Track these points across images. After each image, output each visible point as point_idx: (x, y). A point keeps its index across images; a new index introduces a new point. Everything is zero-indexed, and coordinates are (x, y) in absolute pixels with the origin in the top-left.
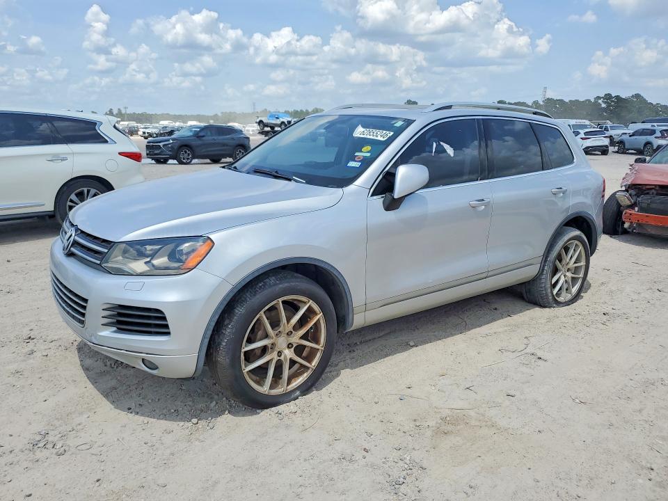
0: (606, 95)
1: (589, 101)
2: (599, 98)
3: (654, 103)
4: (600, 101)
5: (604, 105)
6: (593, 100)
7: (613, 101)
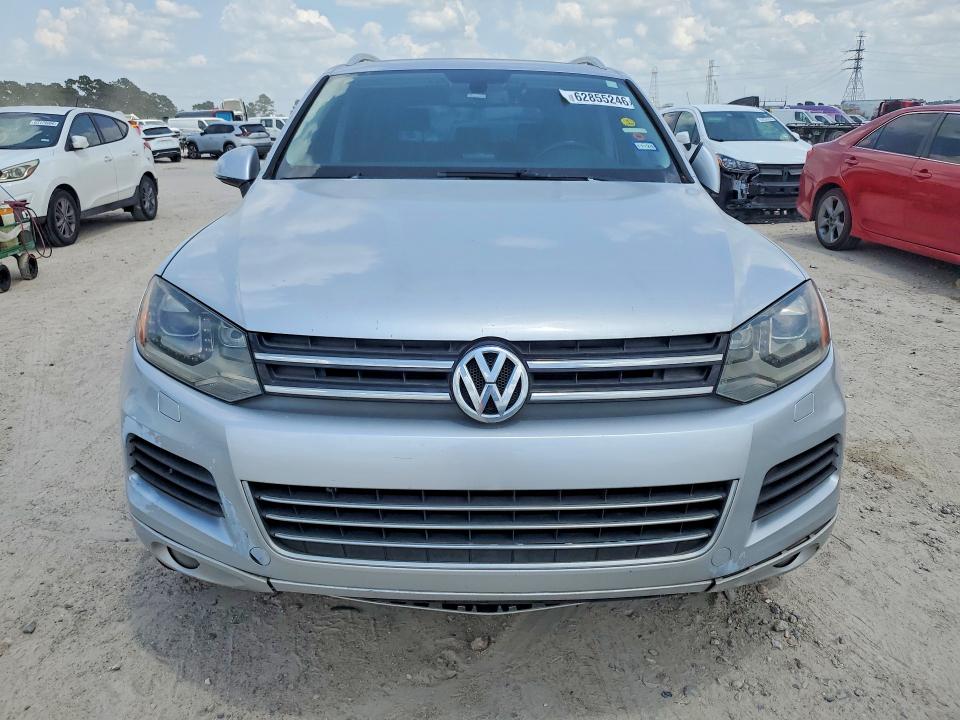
0: (81, 77)
1: (58, 85)
2: (71, 81)
3: (150, 93)
4: (75, 87)
5: (82, 93)
6: (64, 85)
7: (95, 88)
